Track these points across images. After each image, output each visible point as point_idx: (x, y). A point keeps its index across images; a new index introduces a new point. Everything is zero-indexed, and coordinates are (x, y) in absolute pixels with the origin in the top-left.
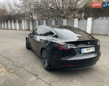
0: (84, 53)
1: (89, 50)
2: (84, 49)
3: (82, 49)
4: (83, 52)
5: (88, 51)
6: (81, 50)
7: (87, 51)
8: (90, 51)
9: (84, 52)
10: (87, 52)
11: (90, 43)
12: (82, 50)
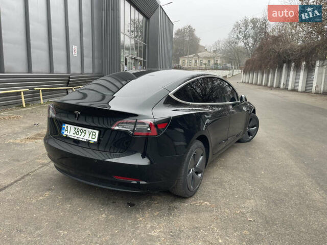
0: (67, 138)
1: (80, 133)
2: (69, 126)
3: (66, 125)
4: (65, 133)
5: (78, 136)
6: (64, 126)
7: (75, 135)
8: (82, 137)
9: (68, 134)
10: (75, 137)
11: (79, 113)
12: (64, 128)
